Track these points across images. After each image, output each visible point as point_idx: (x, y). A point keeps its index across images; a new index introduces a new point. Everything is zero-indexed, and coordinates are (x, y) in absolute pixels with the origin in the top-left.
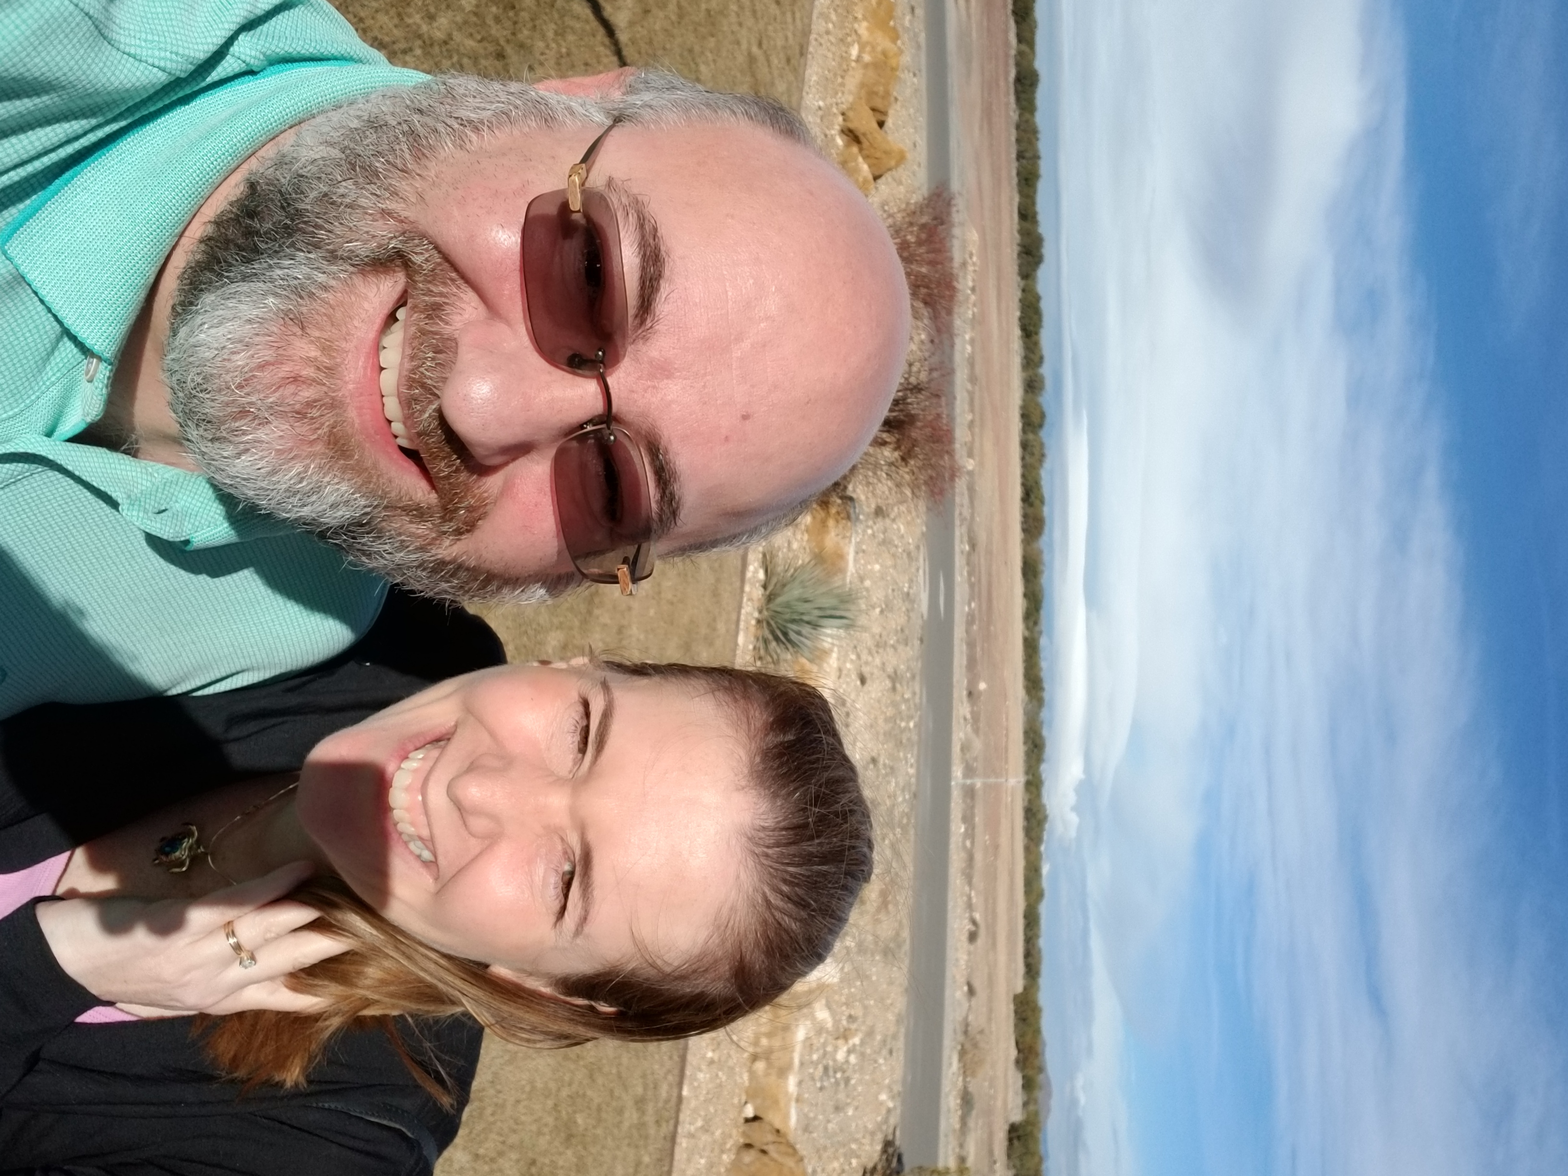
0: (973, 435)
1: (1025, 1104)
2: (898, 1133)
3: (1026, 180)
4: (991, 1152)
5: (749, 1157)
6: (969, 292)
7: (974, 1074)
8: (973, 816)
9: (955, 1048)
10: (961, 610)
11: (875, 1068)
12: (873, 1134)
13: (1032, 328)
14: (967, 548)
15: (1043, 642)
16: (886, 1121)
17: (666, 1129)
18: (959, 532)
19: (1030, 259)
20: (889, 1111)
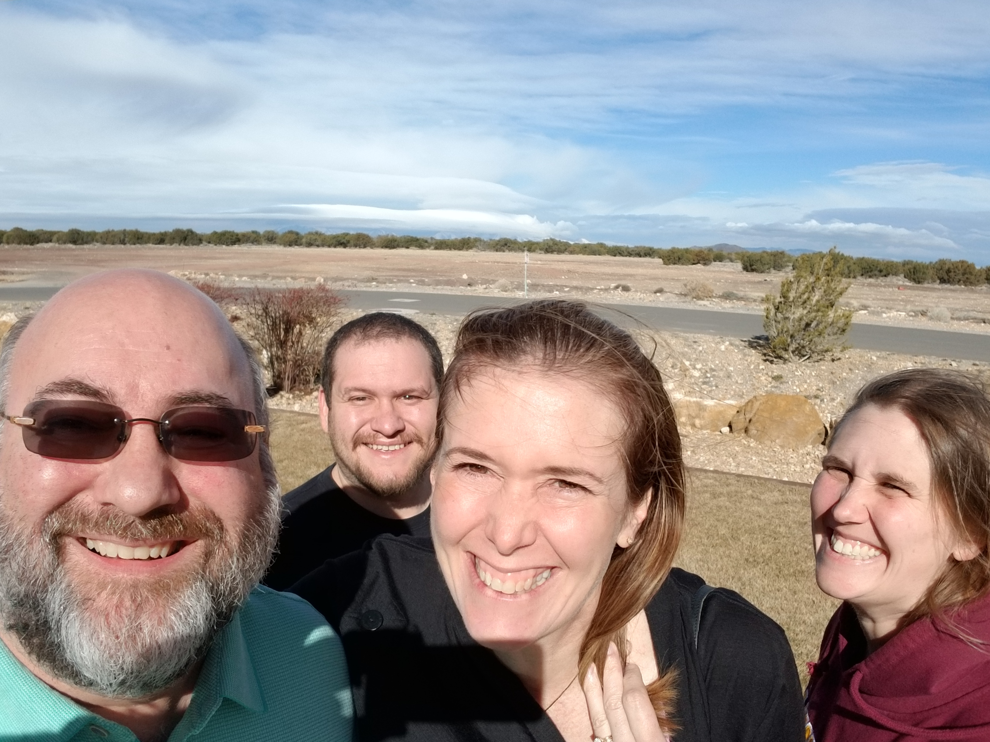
0: (300, 278)
1: (731, 261)
2: (745, 339)
3: (138, 238)
4: (760, 282)
5: (753, 431)
6: (208, 277)
7: (712, 291)
8: (548, 286)
9: (694, 302)
10: (415, 288)
11: (705, 352)
12: (745, 355)
13: (234, 238)
14: (374, 283)
15: (438, 237)
16: (737, 346)
17: (732, 481)
18: (362, 287)
19: (189, 237)
20: (731, 344)
